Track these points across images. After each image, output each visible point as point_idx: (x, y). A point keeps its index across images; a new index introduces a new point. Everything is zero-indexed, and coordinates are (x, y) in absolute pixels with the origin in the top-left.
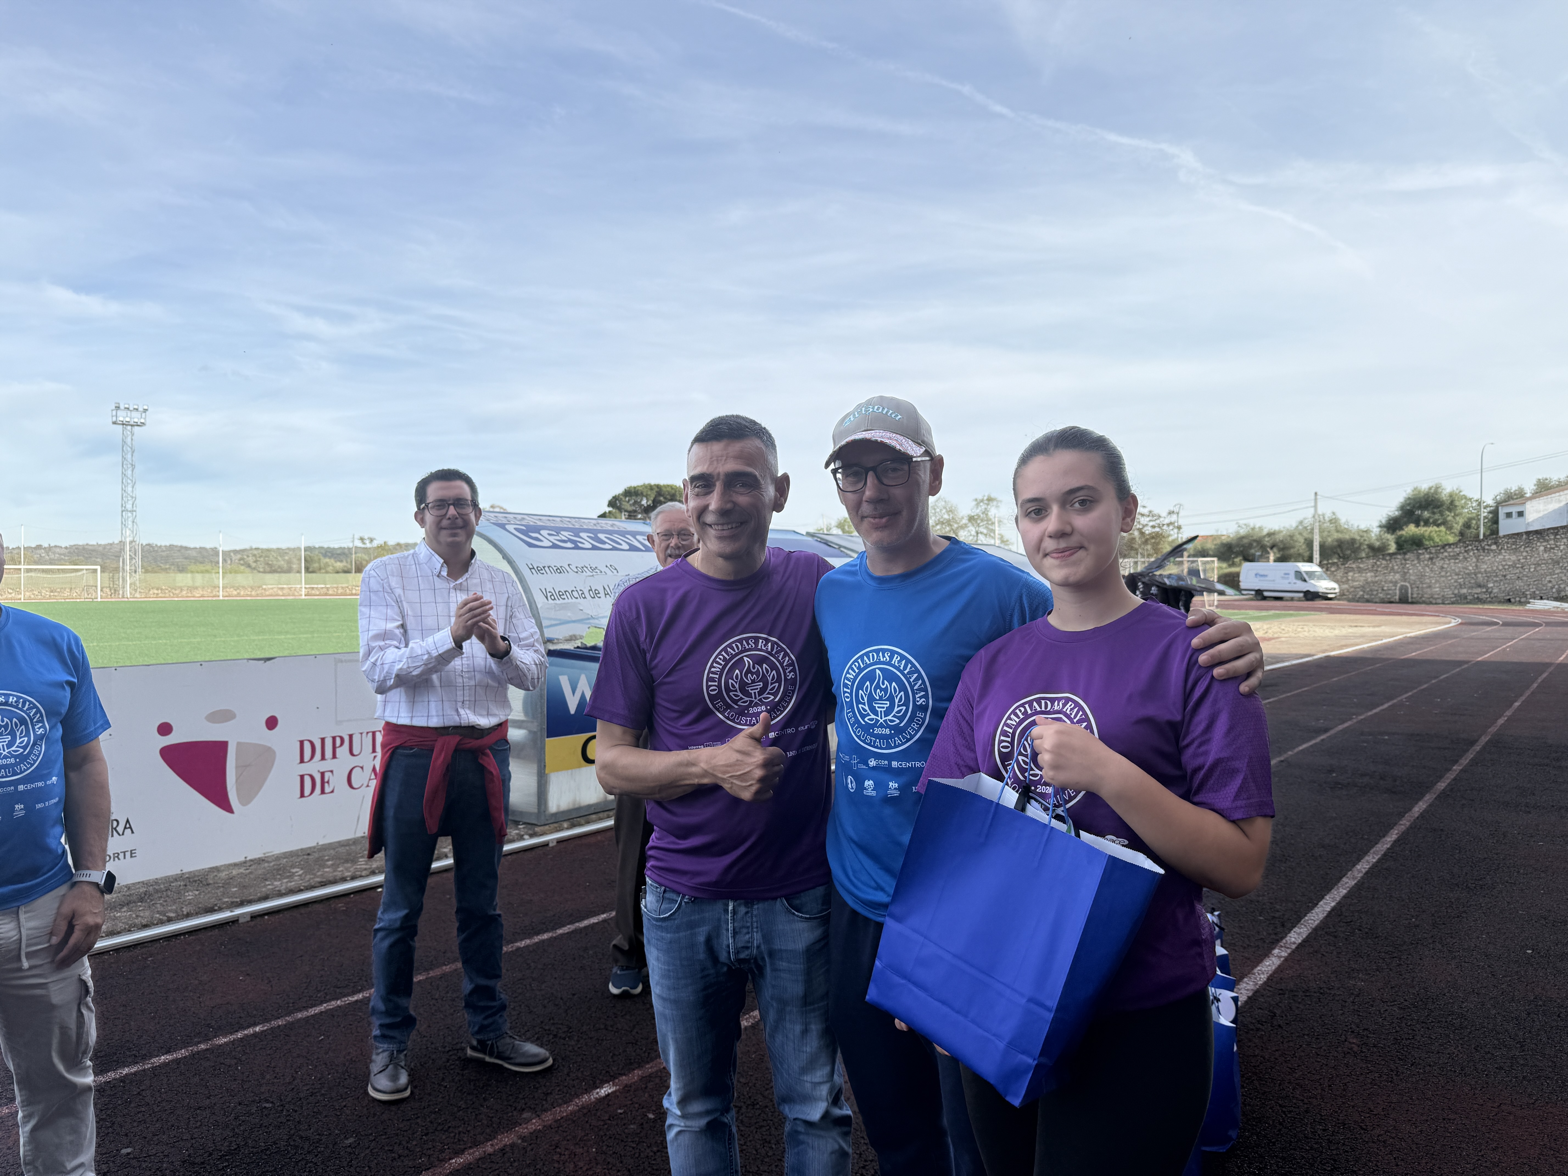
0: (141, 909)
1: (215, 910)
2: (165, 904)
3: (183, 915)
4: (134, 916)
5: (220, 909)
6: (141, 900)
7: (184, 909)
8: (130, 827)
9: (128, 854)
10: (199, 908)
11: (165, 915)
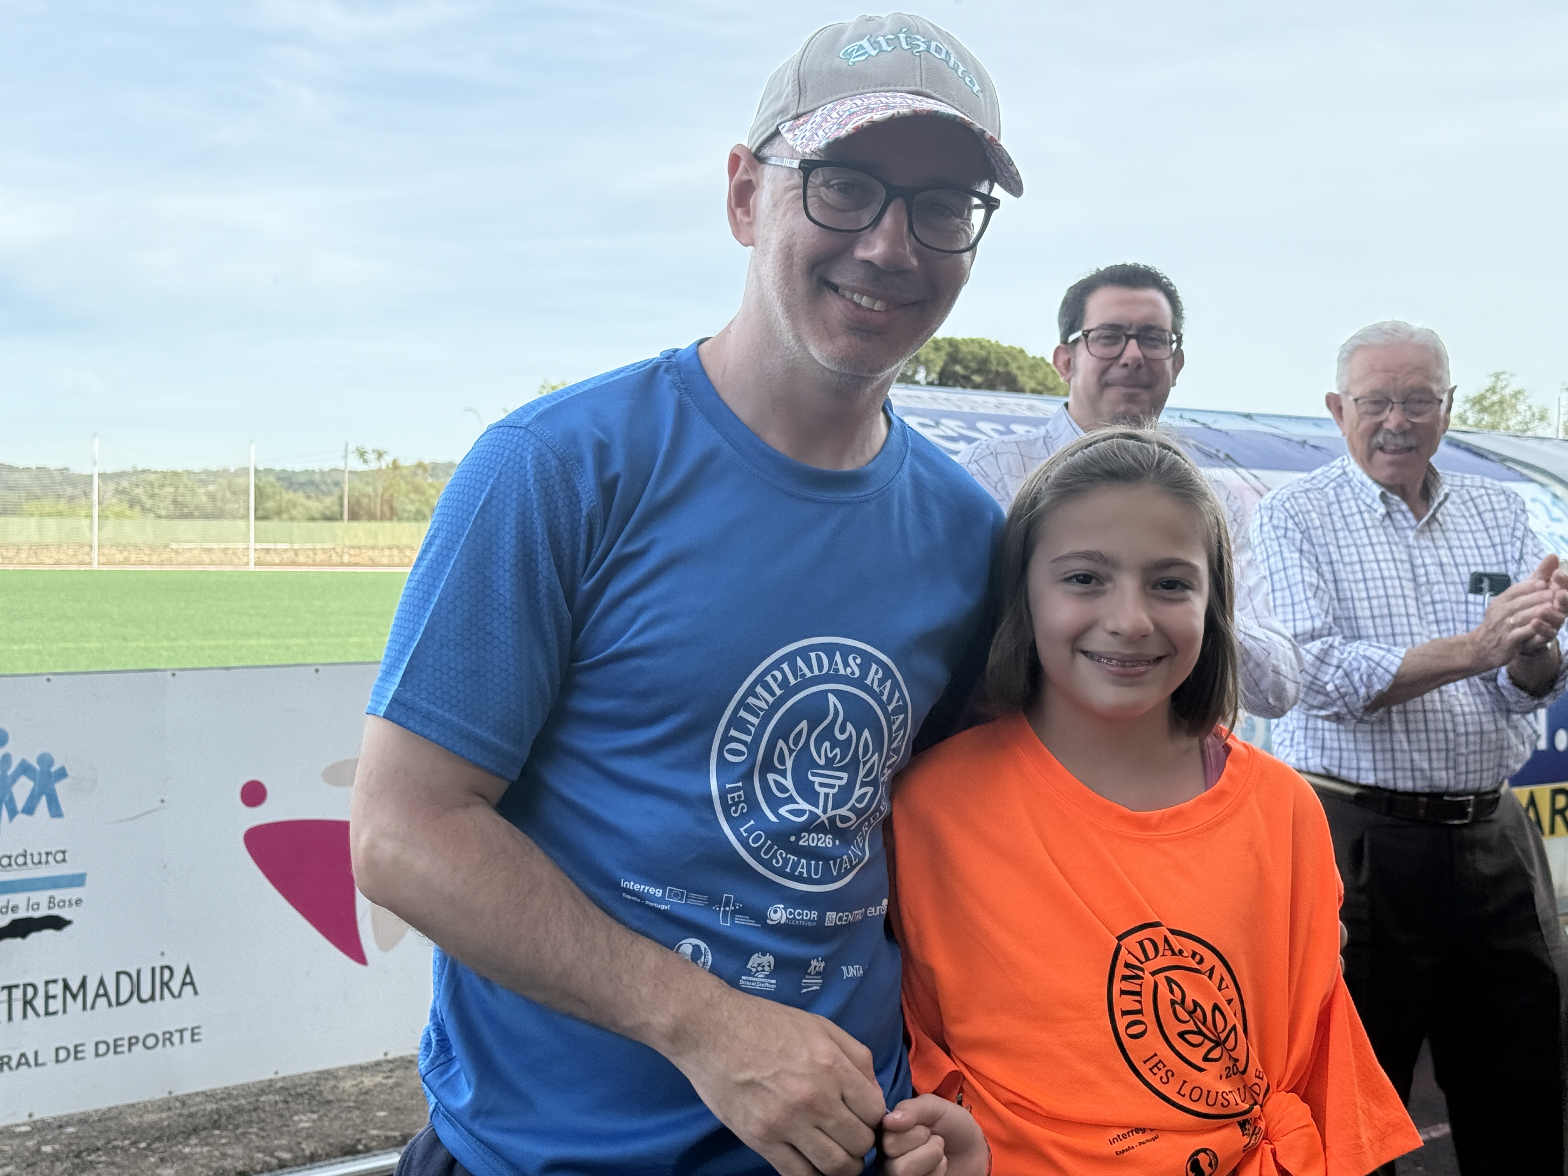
0: (224, 1141)
1: (359, 1152)
2: (263, 1134)
3: (305, 1157)
4: (217, 1153)
5: (368, 1151)
6: (216, 1125)
7: (304, 1146)
8: (192, 983)
9: (187, 1035)
10: (330, 1145)
11: (272, 1155)
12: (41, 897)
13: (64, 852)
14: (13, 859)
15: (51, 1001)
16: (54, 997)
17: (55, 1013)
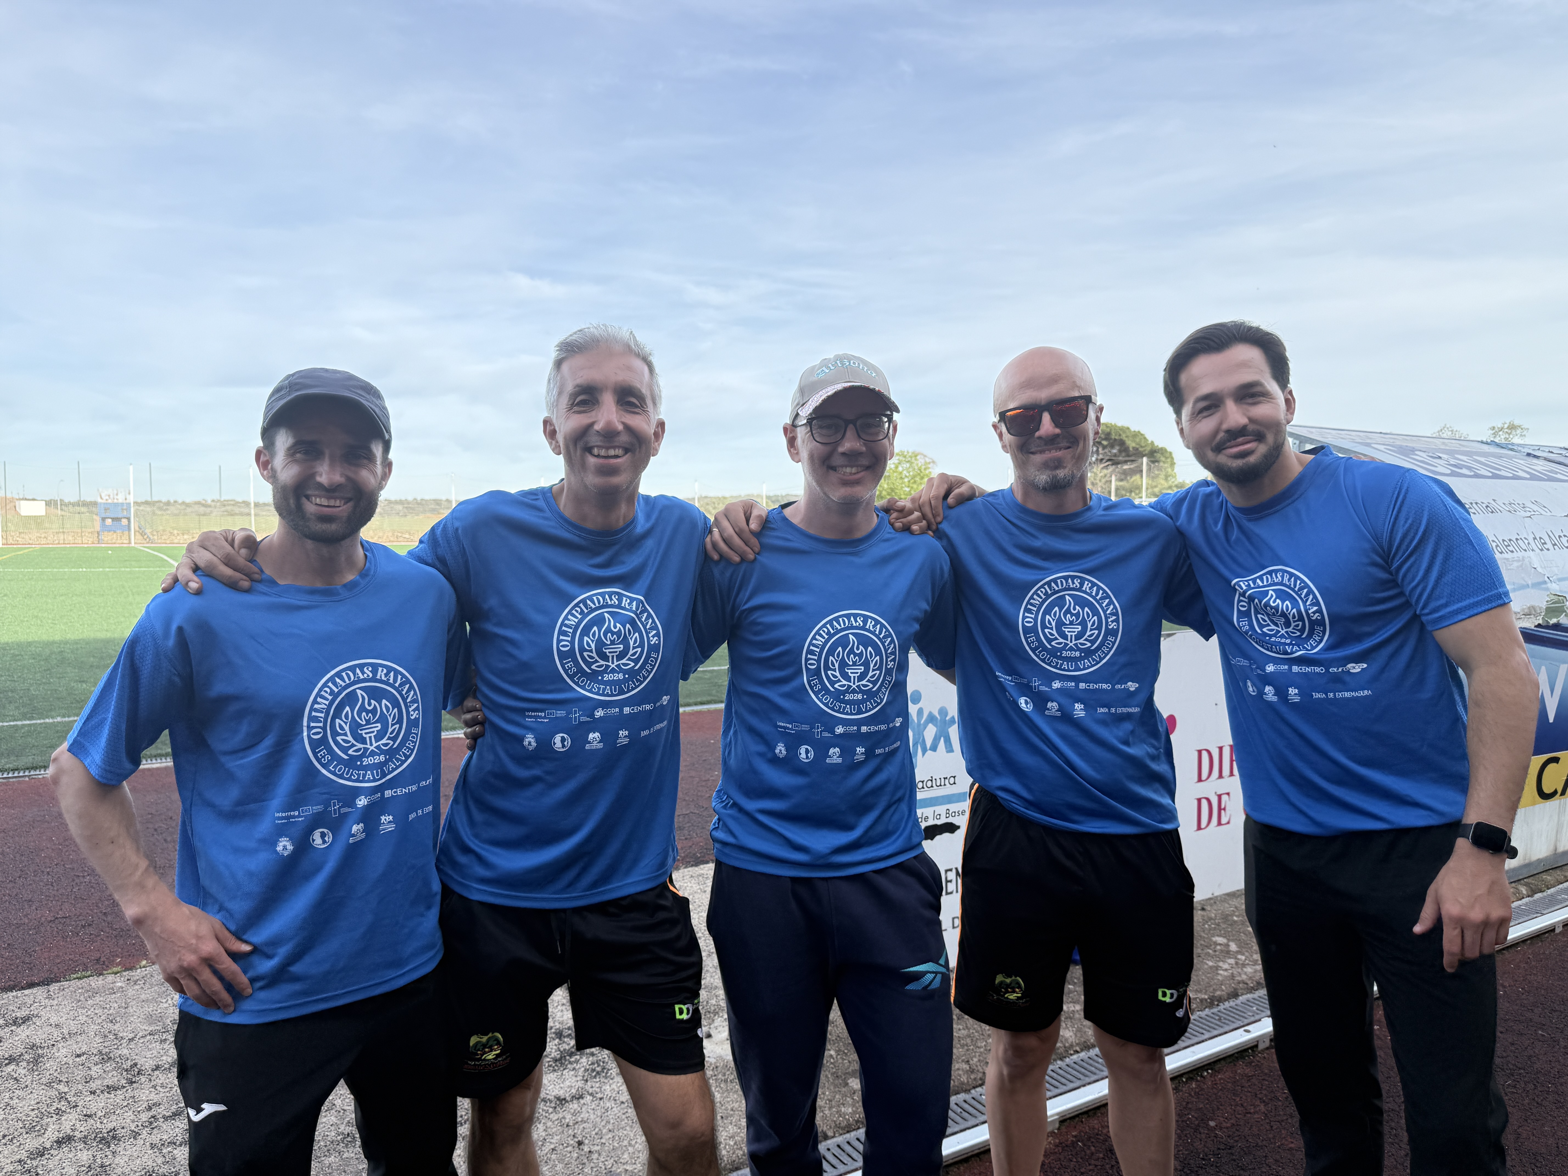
12: (941, 809)
13: (954, 777)
14: (925, 783)
15: (949, 884)
16: (951, 881)
17: (951, 893)
